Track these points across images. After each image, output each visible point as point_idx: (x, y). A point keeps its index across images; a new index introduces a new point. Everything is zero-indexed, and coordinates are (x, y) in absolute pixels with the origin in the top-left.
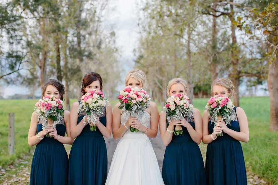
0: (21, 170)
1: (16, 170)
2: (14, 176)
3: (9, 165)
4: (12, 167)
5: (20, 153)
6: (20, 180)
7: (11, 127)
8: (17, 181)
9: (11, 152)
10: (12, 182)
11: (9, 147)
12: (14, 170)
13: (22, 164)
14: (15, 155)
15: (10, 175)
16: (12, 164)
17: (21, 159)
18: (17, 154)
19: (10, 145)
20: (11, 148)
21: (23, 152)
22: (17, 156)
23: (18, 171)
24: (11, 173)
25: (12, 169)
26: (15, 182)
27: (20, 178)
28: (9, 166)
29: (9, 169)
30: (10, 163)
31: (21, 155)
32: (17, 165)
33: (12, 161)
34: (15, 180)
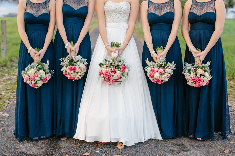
0: (12, 71)
1: (9, 71)
2: (7, 75)
3: (2, 66)
4: (4, 68)
5: (12, 57)
6: (11, 78)
7: (3, 33)
8: (9, 79)
9: (4, 55)
10: (4, 79)
11: (2, 51)
12: (6, 70)
13: (14, 66)
14: (7, 58)
15: (3, 74)
16: (5, 66)
17: (13, 62)
18: (9, 58)
19: (3, 50)
20: (4, 52)
21: (15, 56)
22: (10, 59)
23: (10, 71)
24: (3, 73)
25: (5, 69)
26: (7, 79)
27: (12, 77)
28: (2, 68)
29: (2, 70)
30: (3, 65)
31: (13, 59)
32: (9, 67)
33: (4, 63)
34: (7, 78)
